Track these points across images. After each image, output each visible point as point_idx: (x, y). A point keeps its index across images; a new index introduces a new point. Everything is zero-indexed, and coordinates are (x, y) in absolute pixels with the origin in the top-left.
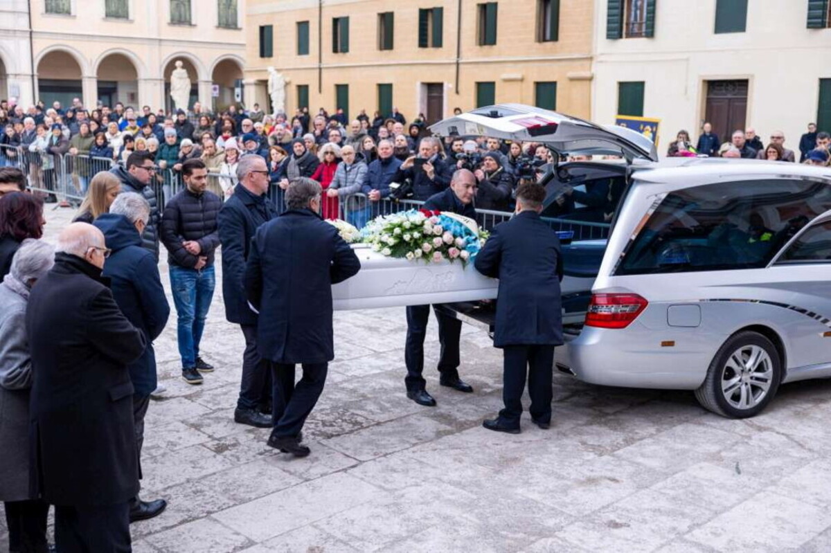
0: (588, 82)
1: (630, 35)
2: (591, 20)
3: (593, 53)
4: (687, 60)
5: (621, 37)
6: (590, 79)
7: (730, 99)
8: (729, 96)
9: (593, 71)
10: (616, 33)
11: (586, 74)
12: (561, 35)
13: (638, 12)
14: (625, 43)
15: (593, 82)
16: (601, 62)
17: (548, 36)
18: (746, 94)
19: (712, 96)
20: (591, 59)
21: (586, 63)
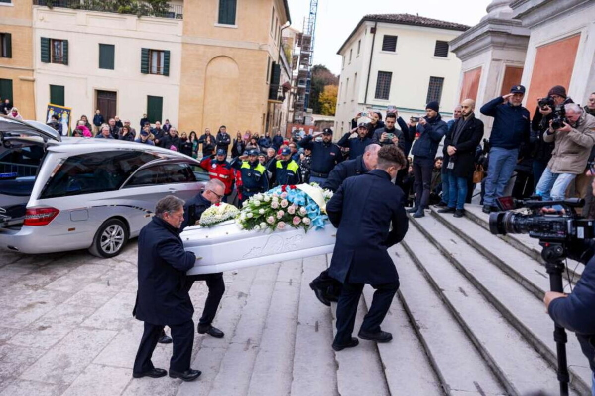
0: (32, 83)
1: (54, 62)
2: (31, 50)
3: (34, 68)
4: (86, 79)
5: (49, 62)
6: (33, 81)
7: (108, 100)
8: (108, 98)
9: (34, 77)
10: (47, 59)
11: (31, 78)
12: (13, 55)
13: (59, 51)
14: (52, 66)
15: (35, 83)
16: (39, 73)
17: (5, 54)
18: (116, 98)
19: (99, 97)
20: (33, 71)
21: (31, 72)
